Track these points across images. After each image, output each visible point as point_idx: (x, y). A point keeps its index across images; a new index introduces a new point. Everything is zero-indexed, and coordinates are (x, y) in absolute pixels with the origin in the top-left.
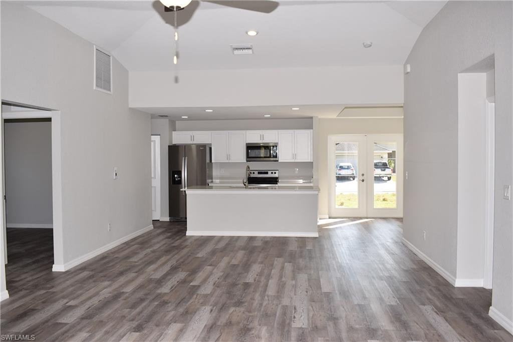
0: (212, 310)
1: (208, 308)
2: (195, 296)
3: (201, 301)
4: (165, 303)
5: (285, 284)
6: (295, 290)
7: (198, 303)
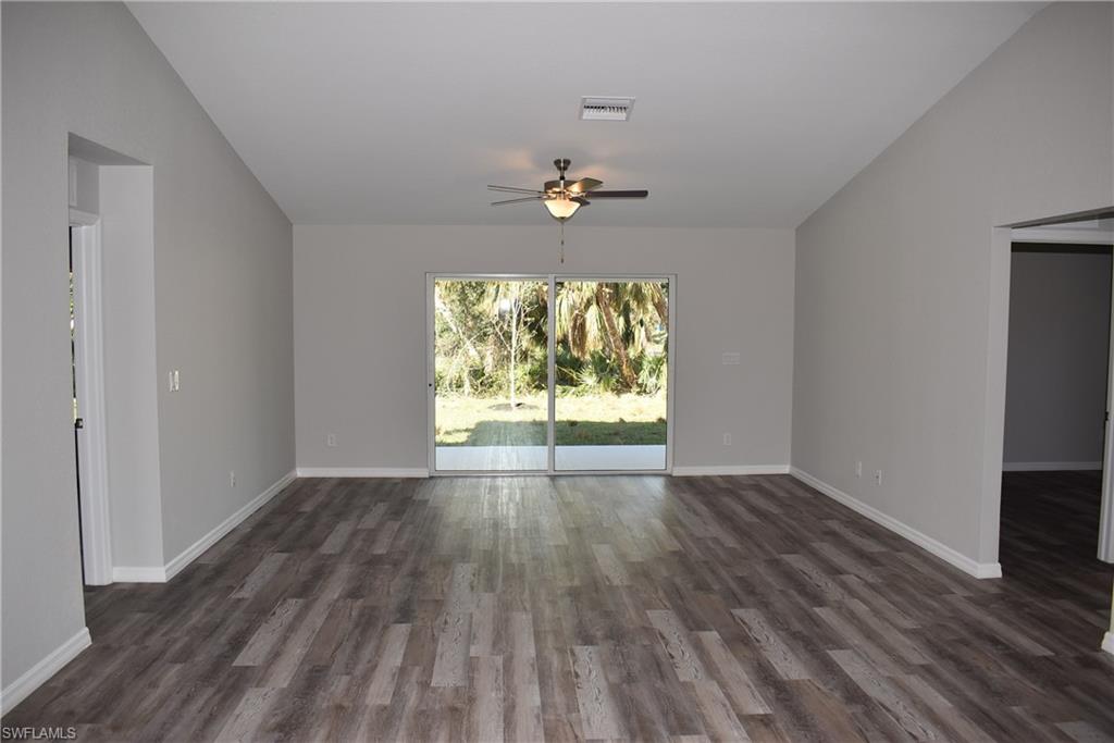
5: (494, 644)
6: (470, 626)
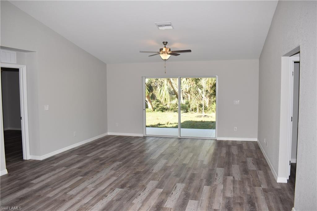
0: (152, 170)
1: (154, 171)
2: (160, 180)
3: (157, 176)
4: (177, 176)
7: (158, 175)
